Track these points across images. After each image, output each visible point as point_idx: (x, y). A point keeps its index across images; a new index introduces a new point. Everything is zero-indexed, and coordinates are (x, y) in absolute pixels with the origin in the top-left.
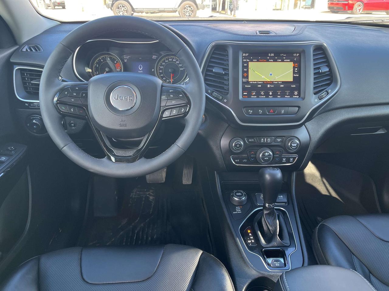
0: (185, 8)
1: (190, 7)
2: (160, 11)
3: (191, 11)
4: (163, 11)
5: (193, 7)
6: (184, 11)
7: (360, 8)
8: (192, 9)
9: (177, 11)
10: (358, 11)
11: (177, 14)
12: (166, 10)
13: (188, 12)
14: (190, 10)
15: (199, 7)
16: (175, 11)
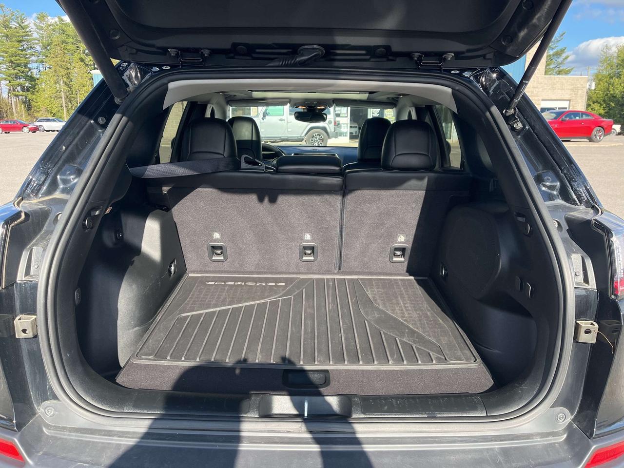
0: (314, 137)
1: (319, 135)
2: (283, 140)
3: (321, 140)
4: (287, 140)
5: (323, 135)
6: (312, 140)
7: (600, 134)
8: (321, 137)
9: (303, 140)
10: (598, 138)
11: (303, 143)
12: (289, 138)
13: (317, 141)
14: (319, 139)
15: (330, 135)
16: (301, 140)
